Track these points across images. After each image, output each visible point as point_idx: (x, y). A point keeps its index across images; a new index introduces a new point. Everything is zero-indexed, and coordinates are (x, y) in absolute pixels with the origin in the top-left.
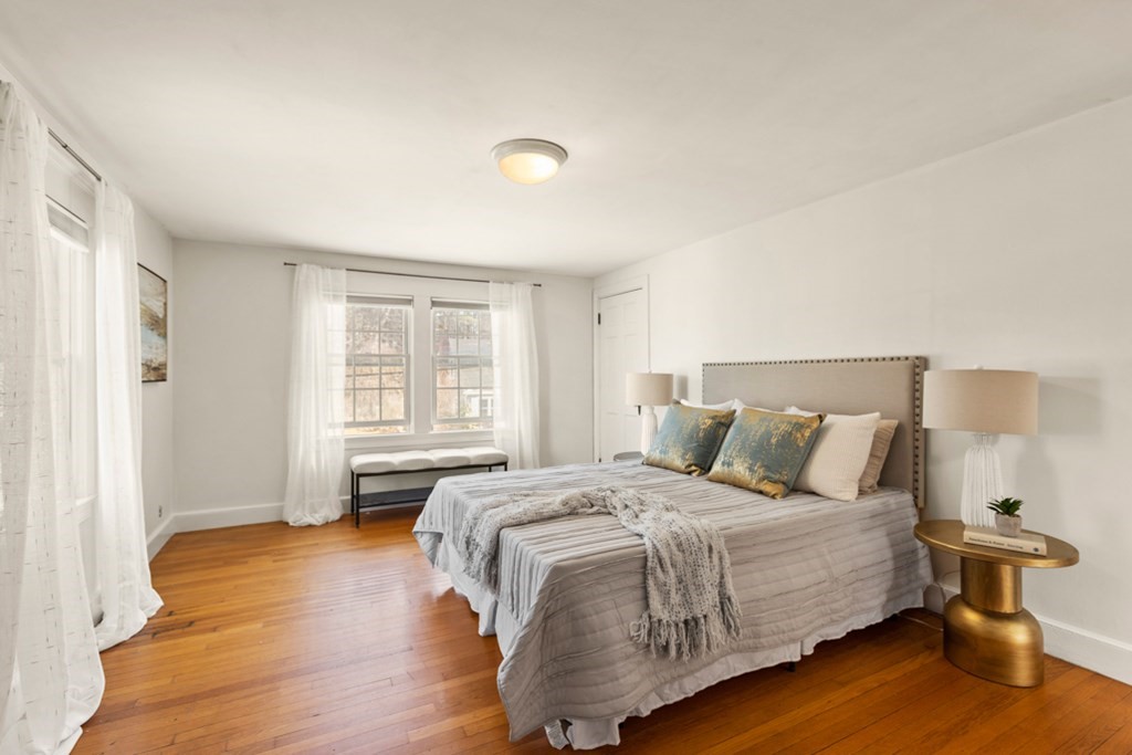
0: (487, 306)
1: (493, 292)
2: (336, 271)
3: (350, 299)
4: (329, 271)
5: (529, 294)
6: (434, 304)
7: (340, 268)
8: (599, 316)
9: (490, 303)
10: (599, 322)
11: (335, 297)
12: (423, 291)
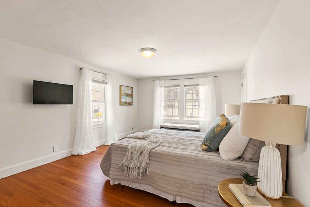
0: (198, 85)
1: (200, 80)
2: (162, 81)
3: (165, 87)
4: (160, 81)
5: (212, 79)
6: (185, 86)
7: (162, 80)
8: (242, 83)
9: (199, 84)
10: (242, 86)
11: (162, 87)
12: (182, 83)
